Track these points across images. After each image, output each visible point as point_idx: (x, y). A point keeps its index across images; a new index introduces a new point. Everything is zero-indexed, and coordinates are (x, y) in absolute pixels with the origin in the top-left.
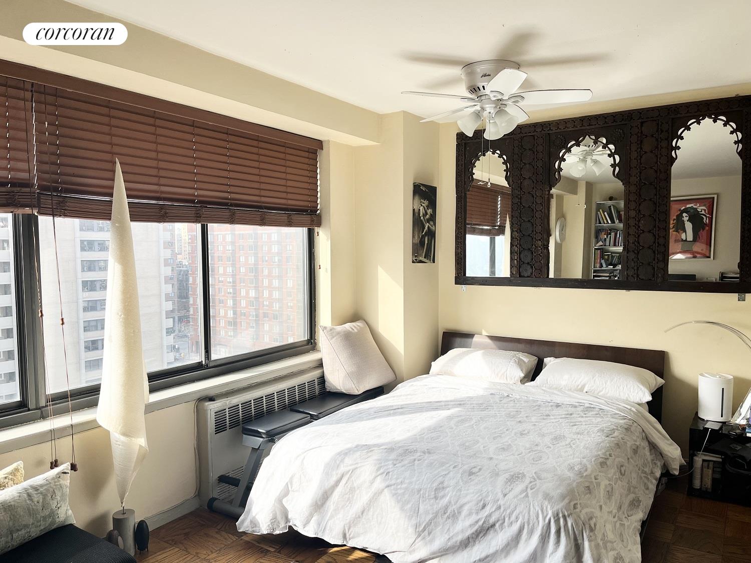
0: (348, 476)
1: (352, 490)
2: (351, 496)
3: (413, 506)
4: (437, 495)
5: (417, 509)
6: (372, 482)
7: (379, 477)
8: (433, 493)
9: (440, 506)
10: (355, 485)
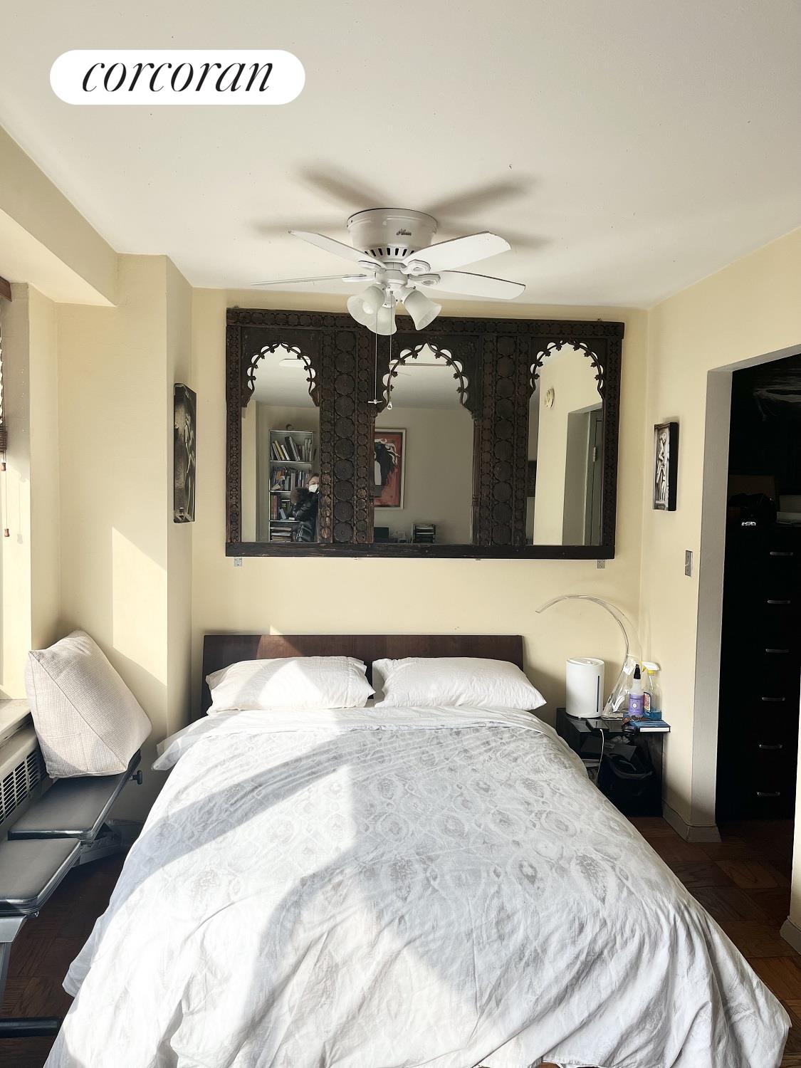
0: (320, 946)
1: (333, 970)
2: (329, 983)
3: (464, 964)
4: (502, 931)
5: (471, 968)
6: (373, 945)
7: (386, 932)
8: (495, 930)
9: (511, 949)
10: (338, 959)
